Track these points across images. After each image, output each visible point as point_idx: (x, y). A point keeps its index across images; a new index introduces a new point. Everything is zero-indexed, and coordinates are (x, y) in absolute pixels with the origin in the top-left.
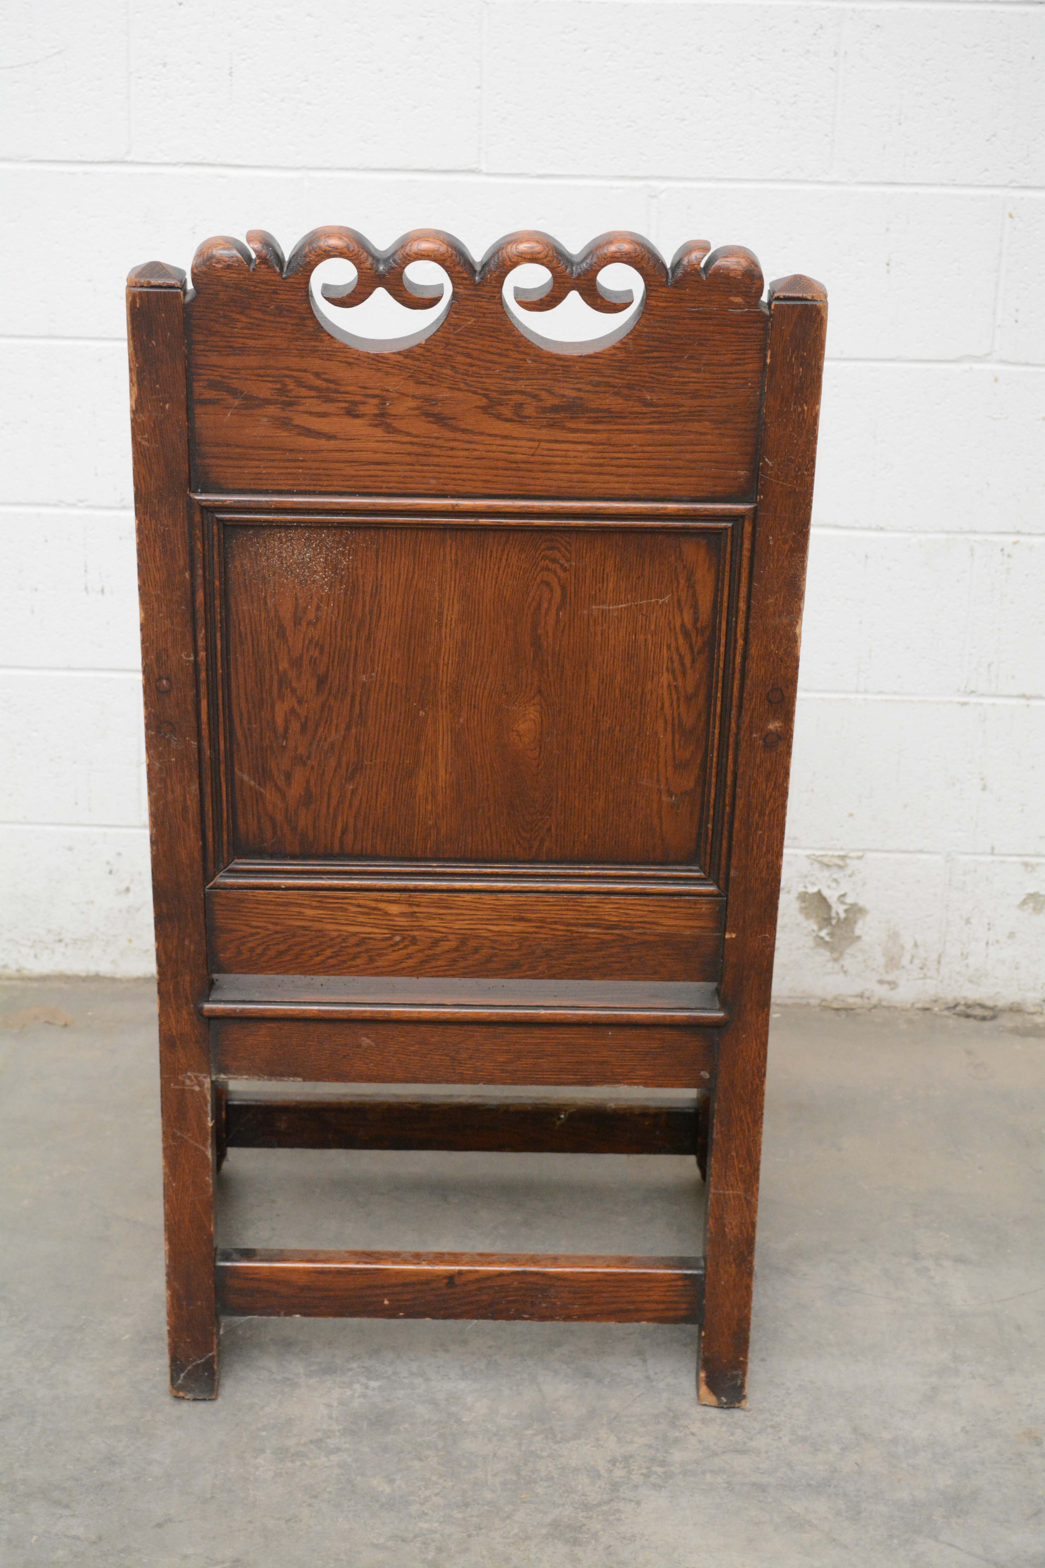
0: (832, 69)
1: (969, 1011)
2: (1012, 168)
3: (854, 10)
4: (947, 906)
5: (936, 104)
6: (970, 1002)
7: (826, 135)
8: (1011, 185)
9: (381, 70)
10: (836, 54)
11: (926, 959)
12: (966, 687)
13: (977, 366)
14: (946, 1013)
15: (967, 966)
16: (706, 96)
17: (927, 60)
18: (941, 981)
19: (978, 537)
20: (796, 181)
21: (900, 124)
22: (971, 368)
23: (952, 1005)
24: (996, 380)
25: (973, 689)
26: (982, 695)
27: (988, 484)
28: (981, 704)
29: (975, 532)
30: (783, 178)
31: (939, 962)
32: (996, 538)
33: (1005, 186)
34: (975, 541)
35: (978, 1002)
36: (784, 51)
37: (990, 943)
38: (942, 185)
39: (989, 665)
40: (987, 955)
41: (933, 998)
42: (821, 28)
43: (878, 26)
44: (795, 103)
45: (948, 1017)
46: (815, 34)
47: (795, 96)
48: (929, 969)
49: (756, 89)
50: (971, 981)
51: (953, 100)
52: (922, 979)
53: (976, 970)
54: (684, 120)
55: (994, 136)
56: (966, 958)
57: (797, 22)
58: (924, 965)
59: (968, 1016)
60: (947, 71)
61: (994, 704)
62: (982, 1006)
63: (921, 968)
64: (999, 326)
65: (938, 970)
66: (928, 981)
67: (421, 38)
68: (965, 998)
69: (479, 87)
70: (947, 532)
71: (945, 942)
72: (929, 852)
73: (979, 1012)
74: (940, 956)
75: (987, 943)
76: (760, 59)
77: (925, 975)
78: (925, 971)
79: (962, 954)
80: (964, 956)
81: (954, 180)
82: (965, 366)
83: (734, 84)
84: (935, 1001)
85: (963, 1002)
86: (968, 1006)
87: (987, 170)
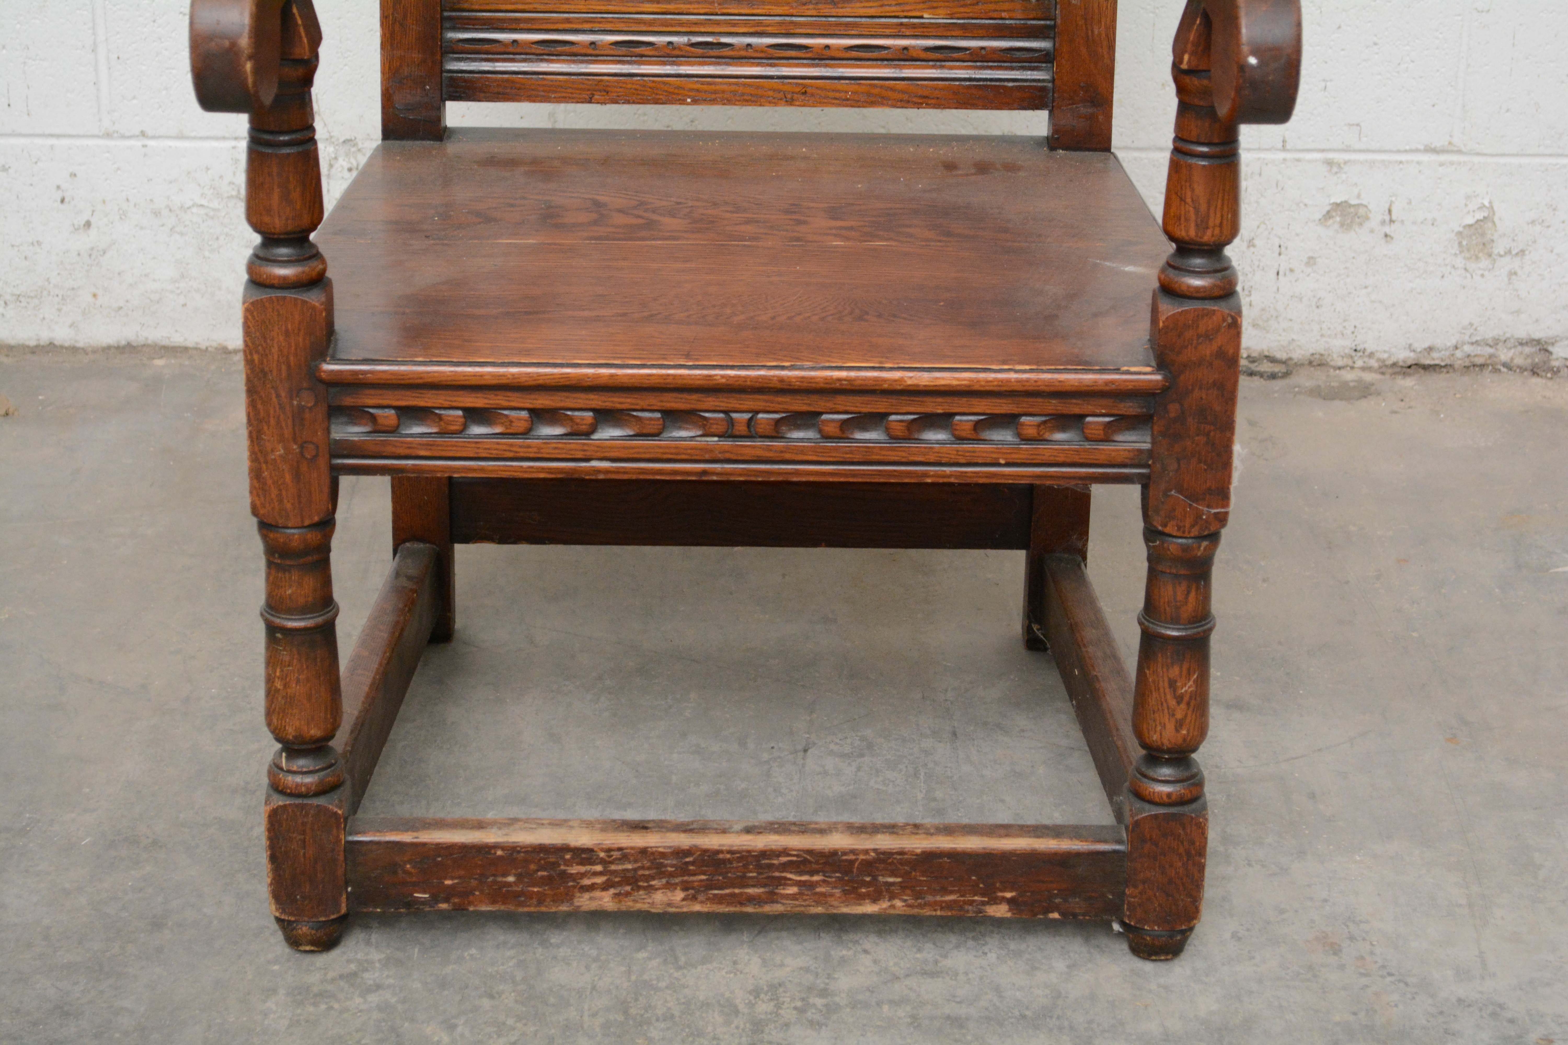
6: (1254, 355)
15: (1251, 304)
35: (1267, 353)
37: (1281, 273)
40: (1277, 290)
53: (1263, 310)
62: (1272, 360)
73: (1266, 367)
75: (1278, 274)
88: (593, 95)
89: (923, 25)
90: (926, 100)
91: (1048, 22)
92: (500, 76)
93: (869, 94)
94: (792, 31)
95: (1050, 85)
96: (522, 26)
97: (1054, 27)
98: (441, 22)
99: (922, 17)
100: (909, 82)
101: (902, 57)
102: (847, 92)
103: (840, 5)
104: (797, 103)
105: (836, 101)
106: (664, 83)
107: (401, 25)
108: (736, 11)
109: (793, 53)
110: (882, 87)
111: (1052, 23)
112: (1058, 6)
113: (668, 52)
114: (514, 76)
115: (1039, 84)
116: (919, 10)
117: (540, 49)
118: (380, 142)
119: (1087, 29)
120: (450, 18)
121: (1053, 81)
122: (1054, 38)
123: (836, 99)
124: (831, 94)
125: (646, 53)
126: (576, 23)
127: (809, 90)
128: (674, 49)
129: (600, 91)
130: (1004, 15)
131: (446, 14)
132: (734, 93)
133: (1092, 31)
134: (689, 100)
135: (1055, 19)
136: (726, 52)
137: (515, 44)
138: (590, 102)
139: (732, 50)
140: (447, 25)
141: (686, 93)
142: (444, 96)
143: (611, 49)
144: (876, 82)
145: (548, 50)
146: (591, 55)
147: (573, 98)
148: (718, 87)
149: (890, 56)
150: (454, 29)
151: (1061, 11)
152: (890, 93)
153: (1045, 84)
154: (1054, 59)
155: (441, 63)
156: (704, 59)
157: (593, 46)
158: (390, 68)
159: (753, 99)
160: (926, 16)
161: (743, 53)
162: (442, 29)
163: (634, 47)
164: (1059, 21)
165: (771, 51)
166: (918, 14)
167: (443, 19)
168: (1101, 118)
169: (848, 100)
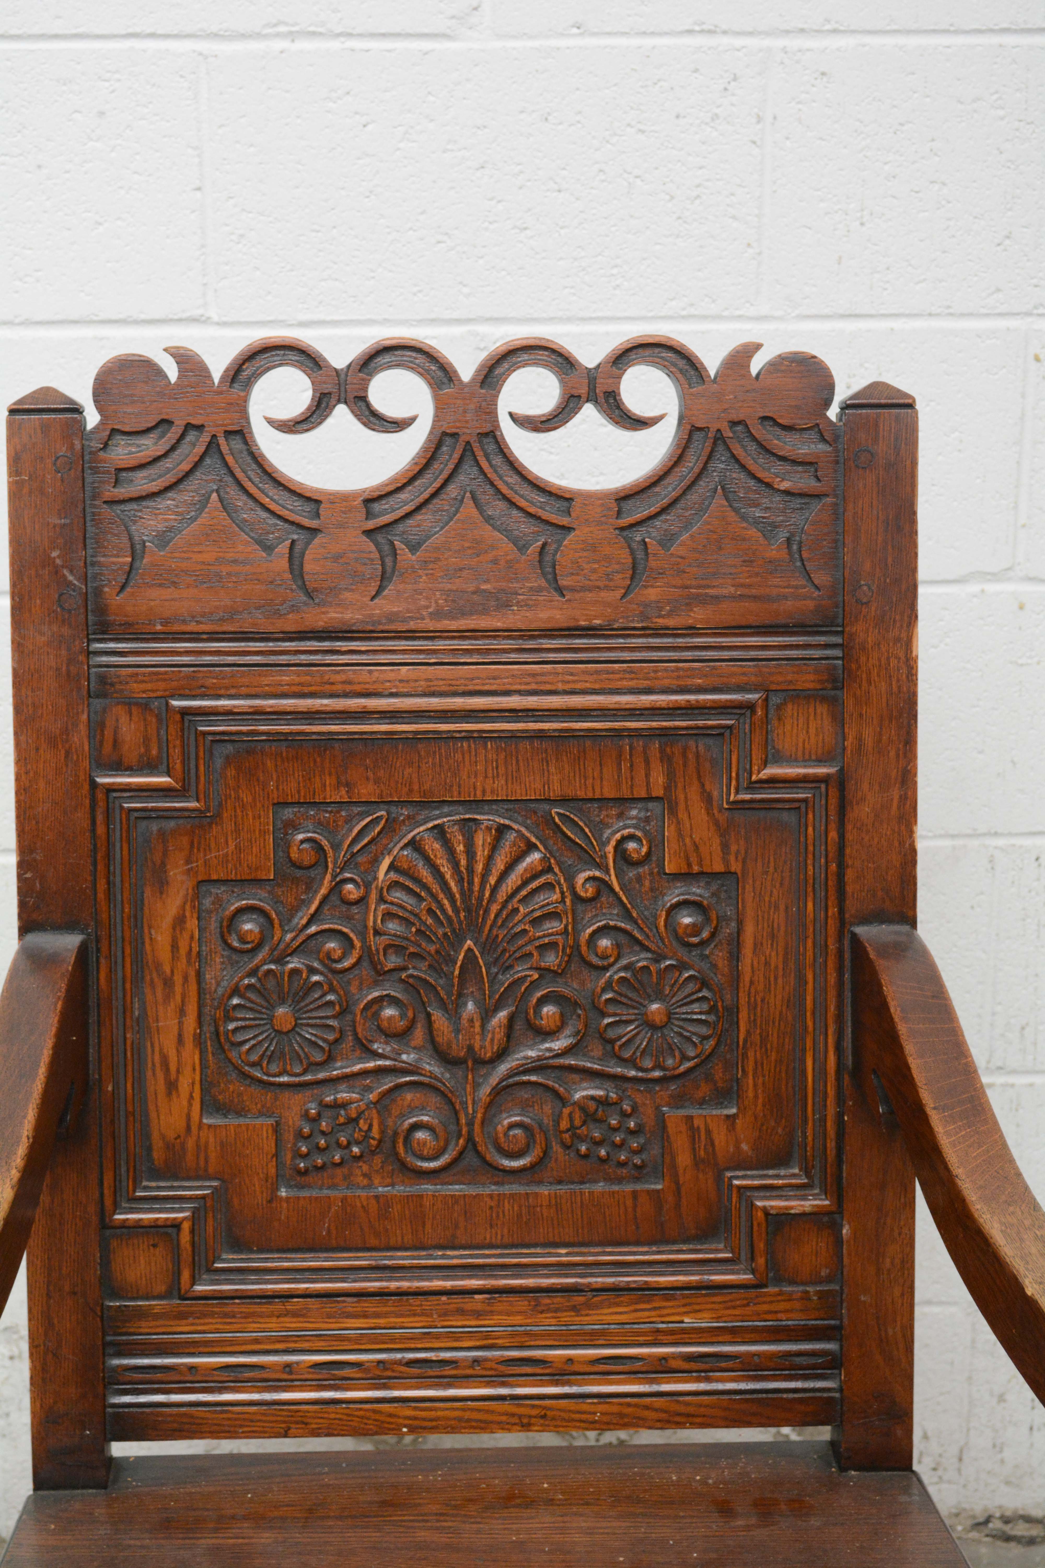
0: (754, 142)
1: (1007, 1528)
2: (1036, 286)
3: (784, 50)
4: (970, 1378)
5: (917, 192)
6: (1008, 1513)
7: (749, 245)
8: (1035, 312)
9: (39, 167)
10: (759, 120)
11: (940, 1455)
12: (988, 1062)
13: (992, 588)
14: (974, 1535)
15: (1002, 1461)
16: (559, 191)
17: (902, 124)
18: (964, 1486)
19: (1001, 842)
20: (705, 318)
21: (862, 224)
22: (983, 591)
23: (981, 1520)
24: (1021, 608)
25: (1000, 1064)
26: (1014, 1072)
27: (1013, 763)
28: (1012, 1086)
29: (996, 834)
30: (684, 313)
31: (960, 1459)
32: (1028, 842)
33: (1029, 314)
34: (996, 848)
35: (1021, 1512)
36: (678, 117)
37: (1035, 1428)
38: (930, 315)
39: (1023, 1028)
40: (1032, 1445)
41: (954, 1511)
42: (735, 79)
43: (823, 74)
44: (698, 197)
45: (979, 1542)
46: (726, 89)
47: (698, 186)
48: (945, 1469)
49: (637, 177)
50: (1008, 1483)
51: (944, 184)
52: (937, 1483)
53: (1016, 1467)
54: (526, 229)
55: (1008, 237)
56: (1001, 1451)
57: (696, 71)
58: (938, 1464)
59: (1008, 1539)
60: (933, 140)
61: (1031, 1085)
62: (1028, 1519)
63: (935, 1469)
64: (1024, 526)
65: (959, 1470)
66: (944, 1486)
67: (102, 114)
68: (1000, 1507)
69: (199, 189)
70: (953, 836)
71: (968, 1430)
72: (940, 1303)
73: (1021, 1529)
74: (961, 1451)
75: (1031, 1429)
76: (643, 132)
77: (940, 1478)
78: (940, 1472)
79: (994, 1446)
80: (998, 1447)
81: (949, 307)
82: (974, 588)
83: (601, 171)
84: (957, 1515)
85: (998, 1515)
86: (1006, 1520)
87: (998, 290)
88: (289, 1428)
89: (684, 1331)
90: (691, 1419)
91: (832, 1322)
92: (175, 1409)
93: (621, 1415)
94: (528, 1344)
95: (837, 1395)
96: (201, 1349)
97: (839, 1328)
98: (104, 1349)
99: (682, 1322)
100: (669, 1398)
101: (660, 1368)
102: (595, 1413)
103: (583, 1313)
104: (536, 1428)
105: (582, 1424)
106: (374, 1411)
107: (54, 1355)
108: (460, 1323)
109: (528, 1370)
110: (636, 1405)
111: (838, 1322)
112: (845, 1305)
113: (378, 1373)
114: (193, 1409)
115: (825, 1395)
116: (678, 1314)
117: (224, 1375)
118: (31, 1492)
119: (880, 1330)
120: (112, 1344)
121: (841, 1390)
122: (841, 1340)
123: (581, 1421)
124: (577, 1416)
125: (352, 1375)
126: (266, 1343)
127: (548, 1413)
128: (386, 1369)
129: (297, 1423)
130: (780, 1316)
131: (109, 1338)
132: (460, 1419)
133: (886, 1331)
134: (405, 1430)
135: (841, 1320)
136: (448, 1371)
137: (193, 1371)
138: (286, 1436)
139: (456, 1368)
140: (110, 1350)
141: (401, 1421)
142: (109, 1436)
143: (309, 1373)
144: (628, 1400)
145: (233, 1375)
146: (286, 1380)
147: (265, 1432)
148: (439, 1413)
149: (644, 1369)
150: (120, 1354)
151: (849, 1310)
152: (647, 1413)
153: (831, 1395)
154: (842, 1365)
155: (104, 1395)
156: (423, 1381)
157: (287, 1369)
158: (41, 1406)
159: (482, 1425)
160: (686, 1320)
161: (469, 1372)
162: (104, 1354)
163: (338, 1369)
164: (846, 1321)
165: (502, 1368)
166: (678, 1318)
167: (105, 1345)
168: (899, 1432)
169: (595, 1422)
